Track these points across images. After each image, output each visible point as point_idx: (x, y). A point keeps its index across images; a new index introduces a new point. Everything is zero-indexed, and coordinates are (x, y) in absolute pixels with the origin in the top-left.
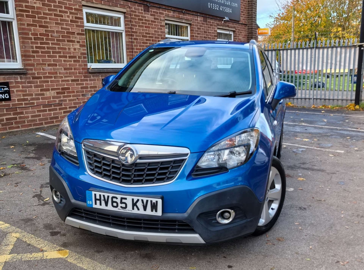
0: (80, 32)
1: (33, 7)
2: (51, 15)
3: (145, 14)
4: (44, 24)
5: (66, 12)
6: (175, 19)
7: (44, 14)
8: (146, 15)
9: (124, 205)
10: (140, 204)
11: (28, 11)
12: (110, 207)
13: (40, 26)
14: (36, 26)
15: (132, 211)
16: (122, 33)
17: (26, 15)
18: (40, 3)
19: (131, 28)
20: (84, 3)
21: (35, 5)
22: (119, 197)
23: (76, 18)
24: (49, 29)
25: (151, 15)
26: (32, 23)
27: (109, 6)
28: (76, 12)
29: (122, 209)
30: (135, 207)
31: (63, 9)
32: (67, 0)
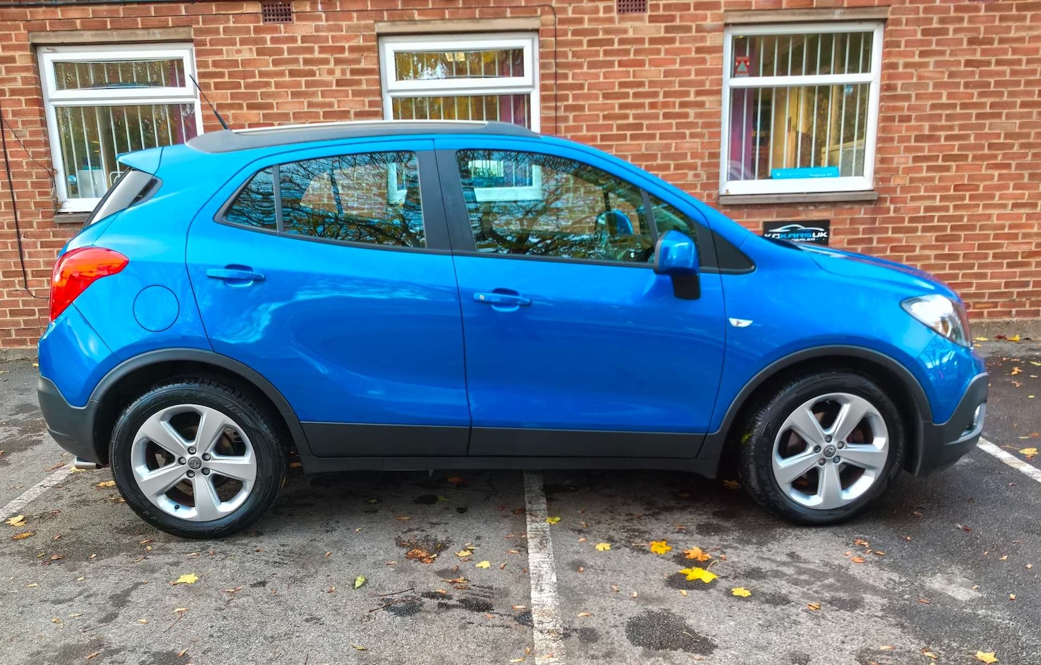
0: (367, 108)
1: (234, 63)
2: (281, 74)
3: (621, 20)
4: (260, 101)
5: (326, 62)
6: (784, 15)
7: (262, 74)
8: (627, 25)
11: (222, 75)
13: (250, 107)
14: (240, 106)
16: (529, 95)
17: (216, 84)
18: (251, 50)
19: (556, 76)
20: (382, 27)
21: (239, 57)
23: (353, 72)
24: (275, 111)
25: (652, 19)
26: (229, 101)
27: (473, 19)
28: (355, 56)
31: (316, 55)
32: (330, 29)
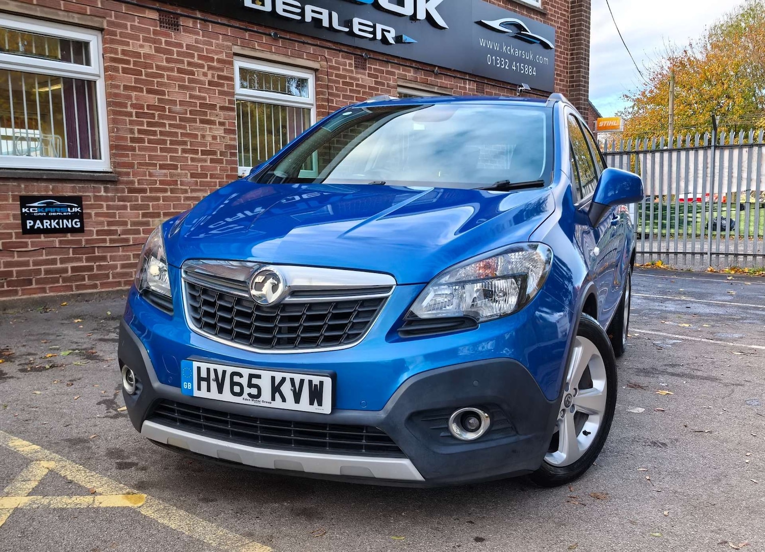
0: (227, 105)
1: (138, 55)
2: (172, 70)
3: (357, 73)
4: (156, 88)
5: (202, 66)
6: (418, 85)
7: (158, 67)
8: (359, 76)
9: (254, 391)
10: (286, 389)
11: (128, 62)
12: (227, 396)
13: (150, 91)
14: (141, 90)
15: (271, 403)
16: (309, 110)
17: (123, 69)
18: (150, 46)
19: (328, 100)
20: (236, 49)
21: (142, 51)
22: (245, 372)
23: (220, 77)
24: (167, 97)
25: (370, 75)
26: (133, 84)
27: (286, 55)
28: (220, 66)
29: (251, 399)
30: (277, 395)
31: (196, 60)
32: (205, 43)
